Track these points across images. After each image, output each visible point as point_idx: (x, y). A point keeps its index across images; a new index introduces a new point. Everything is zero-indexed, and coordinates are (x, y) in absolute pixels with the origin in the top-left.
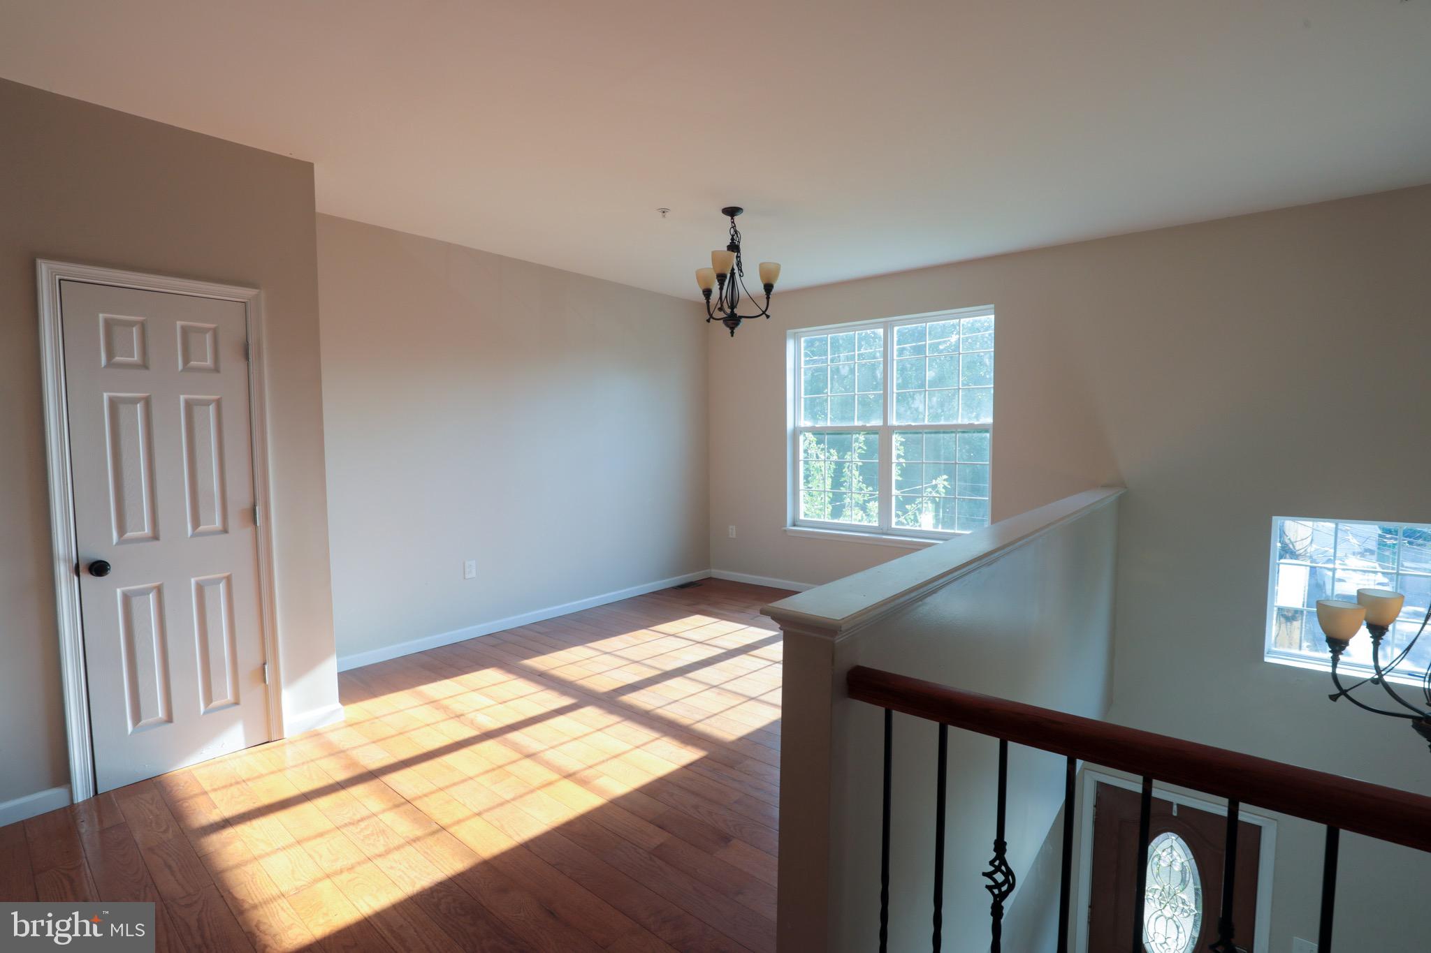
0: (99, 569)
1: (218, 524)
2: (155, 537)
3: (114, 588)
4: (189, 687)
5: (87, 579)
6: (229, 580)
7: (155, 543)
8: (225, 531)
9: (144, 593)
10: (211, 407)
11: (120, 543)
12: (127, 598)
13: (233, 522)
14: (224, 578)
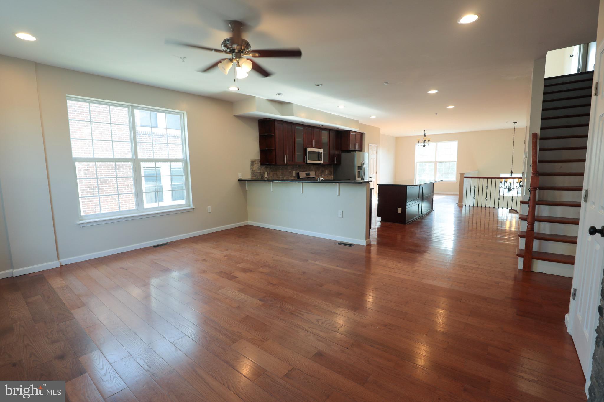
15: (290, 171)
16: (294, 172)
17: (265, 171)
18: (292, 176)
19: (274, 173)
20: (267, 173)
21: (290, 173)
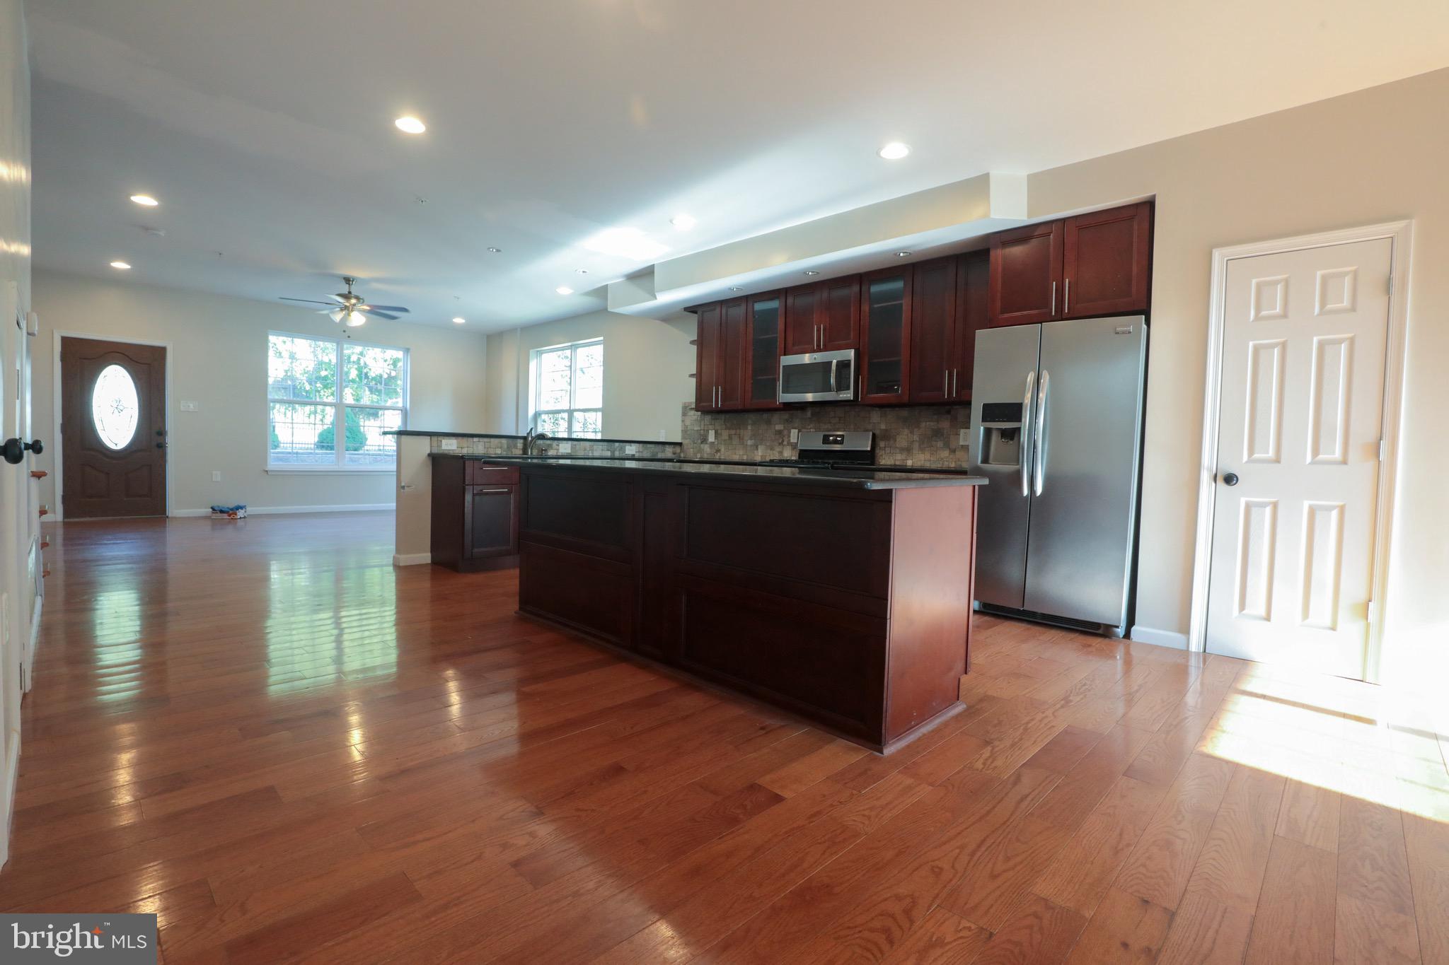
0: (1230, 479)
1: (1338, 454)
2: (1277, 460)
3: (1239, 497)
4: (1288, 597)
5: (1221, 485)
6: (1342, 510)
7: (1277, 465)
8: (1345, 462)
9: (1263, 505)
10: (1343, 345)
11: (1249, 461)
12: (1248, 507)
13: (1353, 456)
14: (1338, 506)
15: (779, 427)
16: (793, 431)
17: (710, 427)
18: (785, 443)
19: (733, 432)
20: (714, 431)
21: (780, 432)
